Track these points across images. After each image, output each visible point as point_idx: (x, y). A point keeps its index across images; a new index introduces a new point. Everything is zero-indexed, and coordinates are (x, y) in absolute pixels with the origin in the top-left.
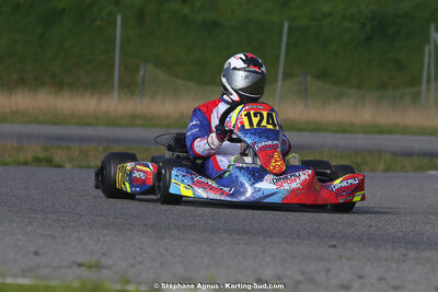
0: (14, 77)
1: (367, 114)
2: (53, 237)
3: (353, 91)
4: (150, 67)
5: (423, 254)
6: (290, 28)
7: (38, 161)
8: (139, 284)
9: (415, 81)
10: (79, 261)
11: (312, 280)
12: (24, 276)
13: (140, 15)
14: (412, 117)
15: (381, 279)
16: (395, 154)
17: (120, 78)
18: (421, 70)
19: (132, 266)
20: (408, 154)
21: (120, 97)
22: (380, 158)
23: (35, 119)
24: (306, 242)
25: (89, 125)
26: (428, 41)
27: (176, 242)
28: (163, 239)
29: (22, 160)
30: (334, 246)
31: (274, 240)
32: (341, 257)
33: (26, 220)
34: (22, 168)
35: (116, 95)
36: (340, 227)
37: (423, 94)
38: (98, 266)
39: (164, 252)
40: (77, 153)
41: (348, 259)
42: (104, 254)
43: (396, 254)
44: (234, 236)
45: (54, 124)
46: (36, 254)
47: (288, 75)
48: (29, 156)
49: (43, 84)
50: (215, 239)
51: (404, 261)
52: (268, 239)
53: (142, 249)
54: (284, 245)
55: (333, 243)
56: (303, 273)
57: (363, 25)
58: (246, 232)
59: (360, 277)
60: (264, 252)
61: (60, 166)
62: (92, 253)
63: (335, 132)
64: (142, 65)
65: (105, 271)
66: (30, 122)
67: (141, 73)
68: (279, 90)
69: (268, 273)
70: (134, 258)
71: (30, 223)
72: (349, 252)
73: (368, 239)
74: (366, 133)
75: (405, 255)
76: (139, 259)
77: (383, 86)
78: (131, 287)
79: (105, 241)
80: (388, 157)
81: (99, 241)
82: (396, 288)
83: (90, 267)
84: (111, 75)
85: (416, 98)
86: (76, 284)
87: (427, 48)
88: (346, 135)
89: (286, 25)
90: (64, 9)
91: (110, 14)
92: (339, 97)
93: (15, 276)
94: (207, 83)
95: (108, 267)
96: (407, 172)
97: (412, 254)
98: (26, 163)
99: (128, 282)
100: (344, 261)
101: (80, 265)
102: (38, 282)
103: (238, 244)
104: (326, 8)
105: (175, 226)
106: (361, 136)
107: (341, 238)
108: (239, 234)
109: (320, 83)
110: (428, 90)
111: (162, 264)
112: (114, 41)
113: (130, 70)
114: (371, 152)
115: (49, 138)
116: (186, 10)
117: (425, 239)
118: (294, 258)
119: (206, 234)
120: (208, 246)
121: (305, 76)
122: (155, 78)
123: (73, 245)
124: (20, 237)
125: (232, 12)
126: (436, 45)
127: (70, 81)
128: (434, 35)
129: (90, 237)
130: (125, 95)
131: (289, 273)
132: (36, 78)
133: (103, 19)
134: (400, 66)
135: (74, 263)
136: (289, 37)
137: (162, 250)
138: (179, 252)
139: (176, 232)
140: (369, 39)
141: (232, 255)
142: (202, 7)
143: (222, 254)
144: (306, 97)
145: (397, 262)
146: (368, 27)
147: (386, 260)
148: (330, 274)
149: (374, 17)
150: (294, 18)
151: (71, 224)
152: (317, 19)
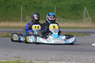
0: (1, 19)
1: (72, 25)
2: (10, 52)
3: (69, 20)
4: (28, 16)
5: (85, 53)
6: (56, 8)
7: (6, 36)
8: (27, 61)
9: (82, 18)
10: (15, 56)
11: (62, 59)
12: (4, 60)
13: (26, 6)
14: (81, 25)
15: (76, 58)
16: (78, 33)
17: (22, 19)
18: (83, 16)
19: (26, 57)
20: (81, 33)
21: (22, 23)
22: (75, 33)
23: (5, 28)
24: (61, 51)
25: (16, 28)
26: (84, 10)
27: (35, 52)
28: (32, 51)
29: (3, 36)
30: (67, 52)
34: (3, 38)
35: (21, 22)
36: (68, 48)
39: (32, 54)
41: (69, 54)
42: (20, 55)
43: (79, 53)
44: (46, 50)
45: (9, 28)
46: (6, 55)
48: (4, 35)
49: (7, 21)
52: (53, 51)
53: (28, 54)
54: (56, 52)
56: (61, 57)
57: (71, 7)
59: (72, 58)
60: (52, 53)
62: (18, 55)
63: (66, 28)
65: (20, 58)
66: (4, 28)
67: (26, 18)
69: (53, 58)
70: (26, 55)
71: (5, 49)
73: (73, 50)
74: (72, 28)
75: (81, 53)
76: (27, 56)
77: (75, 19)
78: (26, 61)
80: (77, 33)
81: (19, 52)
82: (79, 60)
83: (18, 57)
84: (20, 18)
85: (82, 21)
86: (15, 61)
87: (84, 11)
88: (68, 29)
89: (55, 7)
90: (10, 5)
91: (20, 6)
92: (66, 21)
93: (2, 60)
96: (81, 36)
97: (82, 53)
98: (4, 37)
100: (69, 55)
101: (15, 57)
102: (7, 61)
103: (47, 52)
104: (63, 4)
105: (34, 48)
106: (71, 29)
107: (68, 50)
108: (47, 50)
109: (63, 19)
110: (84, 20)
111: (32, 56)
112: (21, 12)
113: (24, 17)
114: (73, 32)
115: (8, 31)
116: (35, 5)
117: (85, 50)
118: (59, 54)
119: (41, 50)
120: (41, 52)
121: (60, 17)
122: (29, 19)
123: (14, 53)
124: (3, 52)
125: (45, 5)
126: (86, 10)
127: (12, 20)
128: (85, 9)
129: (17, 51)
130: (23, 22)
131: (58, 57)
132: (5, 19)
133: (18, 7)
134: (78, 15)
135: (14, 57)
136: (56, 10)
137: (32, 53)
138: (35, 54)
139: (34, 50)
140: (72, 10)
141: (46, 54)
142: (38, 4)
143: (44, 54)
144: (60, 22)
145: (79, 55)
146: (72, 7)
147: (77, 54)
148: (66, 58)
149: (73, 5)
150: (57, 6)
151: (13, 49)
152: (62, 6)
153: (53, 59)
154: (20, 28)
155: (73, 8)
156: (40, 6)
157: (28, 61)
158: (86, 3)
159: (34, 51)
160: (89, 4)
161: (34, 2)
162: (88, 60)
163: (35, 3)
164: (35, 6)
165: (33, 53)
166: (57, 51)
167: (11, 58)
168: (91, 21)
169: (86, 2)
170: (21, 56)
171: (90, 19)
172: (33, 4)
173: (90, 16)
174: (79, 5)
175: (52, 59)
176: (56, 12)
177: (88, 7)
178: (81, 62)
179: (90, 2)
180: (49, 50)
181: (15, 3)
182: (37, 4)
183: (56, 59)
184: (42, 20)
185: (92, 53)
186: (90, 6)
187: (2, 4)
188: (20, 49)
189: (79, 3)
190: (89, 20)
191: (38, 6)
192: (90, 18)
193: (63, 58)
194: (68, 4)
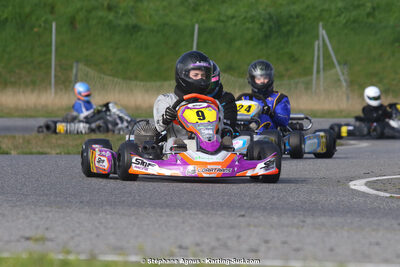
2: (4, 215)
4: (81, 66)
5: (319, 220)
6: (199, 29)
8: (78, 253)
9: (307, 72)
10: (27, 235)
11: (225, 246)
13: (72, 22)
14: (305, 102)
15: (285, 243)
17: (56, 76)
18: (312, 63)
19: (72, 238)
21: (56, 93)
24: (219, 213)
25: (31, 117)
26: (318, 39)
27: (109, 216)
28: (97, 213)
30: (243, 216)
31: (192, 212)
32: (249, 225)
35: (53, 90)
36: (247, 199)
37: (314, 82)
38: (42, 240)
39: (99, 225)
40: (21, 141)
41: (255, 226)
42: (47, 229)
43: (296, 221)
44: (158, 209)
50: (142, 213)
51: (303, 227)
52: (187, 211)
53: (79, 223)
54: (200, 216)
55: (243, 213)
56: (218, 240)
57: (262, 25)
58: (168, 206)
59: (266, 242)
60: (183, 223)
61: (7, 153)
62: (37, 228)
64: (75, 65)
65: (49, 244)
67: (74, 71)
69: (188, 241)
70: (73, 231)
72: (256, 220)
73: (272, 208)
75: (304, 222)
76: (78, 232)
77: (280, 76)
78: (72, 257)
79: (48, 218)
81: (42, 219)
82: (297, 250)
83: (37, 240)
84: (48, 74)
85: (308, 86)
86: (25, 256)
87: (317, 43)
89: (196, 27)
90: (6, 19)
91: (46, 22)
94: (130, 79)
95: (51, 240)
97: (309, 220)
99: (68, 252)
100: (252, 228)
101: (28, 239)
103: (161, 216)
104: (230, 12)
105: (107, 201)
107: (249, 208)
108: (162, 208)
110: (318, 78)
111: (98, 236)
112: (50, 45)
113: (64, 68)
116: (111, 16)
117: (320, 207)
118: (210, 227)
119: (133, 209)
120: (137, 218)
122: (86, 75)
123: (21, 221)
125: (150, 16)
126: (324, 40)
127: (13, 79)
128: (322, 32)
129: (35, 214)
130: (61, 90)
131: (206, 240)
133: (40, 26)
134: (294, 59)
135: (22, 237)
137: (96, 223)
138: (111, 225)
139: (108, 207)
140: (267, 37)
141: (157, 226)
142: (123, 15)
143: (148, 225)
145: (297, 228)
146: (266, 27)
147: (287, 226)
148: (241, 240)
149: (271, 18)
150: (203, 21)
151: (18, 203)
152: (223, 21)
153: (186, 248)
155: (270, 28)
156: (133, 20)
157: (83, 257)
158: (322, 10)
159: (107, 214)
160: (339, 15)
161: (106, 4)
162: (332, 250)
163: (110, 8)
164: (110, 22)
165: (101, 223)
166: (203, 214)
167: (8, 242)
168: (344, 84)
169: (326, 6)
170: (53, 235)
171: (342, 78)
172: (101, 13)
173: (344, 63)
174: (298, 16)
175: (180, 247)
176: (198, 48)
177: (333, 24)
178: (305, 259)
179: (340, 4)
180: (167, 210)
181: (27, 10)
182: (121, 12)
183: (198, 245)
184: (142, 80)
185: (349, 221)
186: (342, 19)
188: (46, 206)
189: (297, 8)
190: (339, 80)
191: (122, 23)
192: (343, 74)
193: (230, 243)
194: (249, 15)
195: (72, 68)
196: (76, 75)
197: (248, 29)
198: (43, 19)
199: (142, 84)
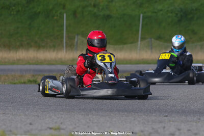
0: (18, 44)
2: (38, 116)
4: (80, 37)
6: (143, 17)
7: (30, 82)
10: (51, 126)
11: (157, 132)
13: (75, 13)
14: (201, 56)
15: (189, 130)
17: (66, 43)
19: (75, 128)
21: (66, 52)
23: (28, 62)
24: (154, 114)
25: (53, 64)
27: (94, 117)
28: (88, 115)
29: (22, 81)
30: (167, 116)
31: (139, 114)
32: (170, 121)
33: (26, 109)
34: (23, 85)
35: (65, 50)
36: (169, 107)
38: (59, 129)
41: (173, 121)
42: (61, 123)
43: (195, 119)
44: (121, 113)
45: (37, 64)
46: (31, 124)
47: (143, 39)
48: (26, 79)
49: (31, 46)
50: (112, 114)
51: (199, 122)
52: (136, 114)
53: (79, 120)
54: (144, 116)
56: (153, 129)
57: (177, 14)
58: (126, 111)
59: (179, 130)
60: (134, 120)
62: (56, 123)
64: (76, 37)
65: (62, 131)
66: (26, 64)
67: (76, 40)
68: (139, 45)
69: (137, 129)
70: (75, 124)
71: (27, 110)
72: (174, 118)
73: (182, 112)
75: (199, 119)
76: (78, 125)
79: (62, 117)
81: (58, 118)
82: (196, 134)
83: (56, 129)
84: (62, 41)
85: (202, 47)
89: (141, 15)
90: (39, 12)
91: (61, 13)
95: (64, 129)
97: (202, 118)
98: (24, 83)
100: (172, 123)
101: (51, 129)
103: (122, 116)
104: (160, 7)
105: (93, 109)
107: (170, 112)
108: (123, 112)
109: (158, 42)
111: (88, 127)
112: (63, 26)
113: (70, 38)
115: (35, 71)
116: (95, 10)
118: (149, 122)
119: (108, 113)
120: (109, 118)
121: (151, 38)
122: (82, 42)
123: (47, 119)
124: (23, 116)
125: (117, 10)
127: (43, 44)
129: (55, 115)
130: (69, 50)
131: (146, 129)
132: (28, 44)
133: (57, 16)
134: (194, 33)
135: (48, 128)
136: (143, 20)
137: (88, 121)
138: (96, 121)
139: (94, 112)
140: (180, 21)
141: (120, 121)
142: (103, 9)
143: (115, 121)
144: (152, 48)
145: (196, 122)
146: (179, 15)
147: (191, 121)
148: (165, 129)
149: (182, 10)
150: (145, 13)
151: (46, 110)
152: (155, 12)
153: (136, 133)
154: (62, 62)
155: (181, 16)
156: (107, 13)
159: (93, 115)
161: (92, 3)
163: (95, 6)
164: (95, 13)
165: (90, 120)
167: (41, 130)
170: (64, 127)
172: (90, 9)
174: (196, 10)
176: (142, 27)
180: (126, 113)
181: (51, 7)
182: (101, 8)
183: (142, 131)
187: (20, 9)
188: (61, 111)
189: (196, 5)
191: (102, 13)
193: (159, 131)
194: (170, 9)
195: (75, 38)
196: (77, 42)
197: (169, 17)
198: (59, 12)
199: (112, 46)
